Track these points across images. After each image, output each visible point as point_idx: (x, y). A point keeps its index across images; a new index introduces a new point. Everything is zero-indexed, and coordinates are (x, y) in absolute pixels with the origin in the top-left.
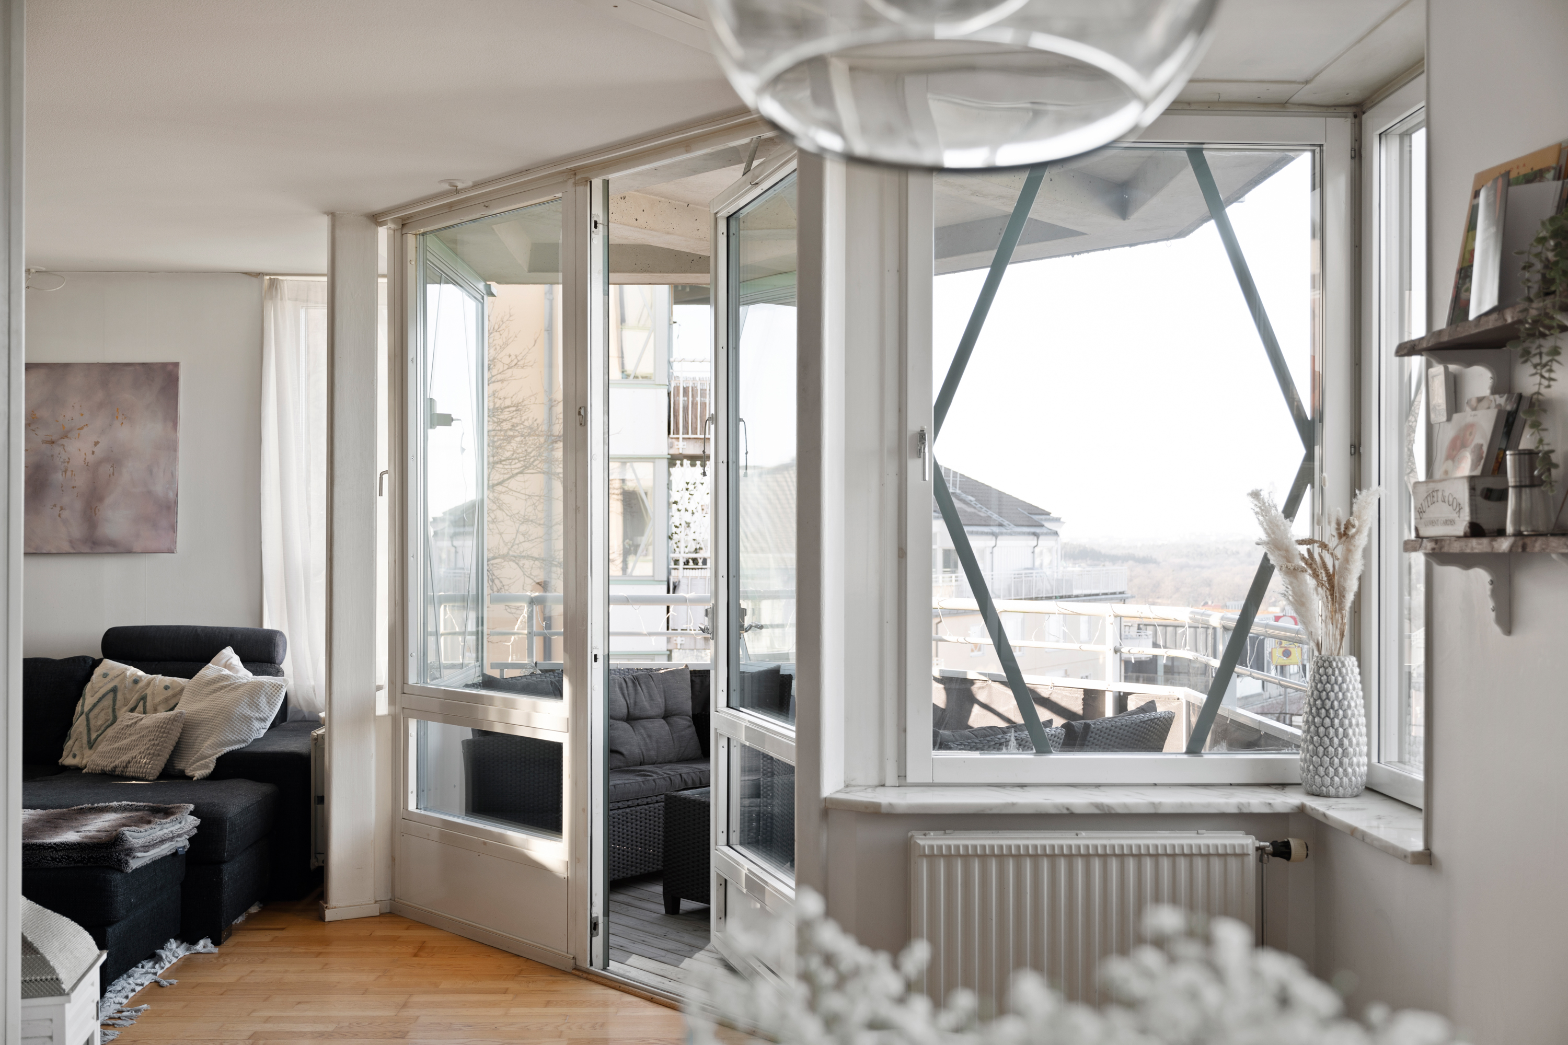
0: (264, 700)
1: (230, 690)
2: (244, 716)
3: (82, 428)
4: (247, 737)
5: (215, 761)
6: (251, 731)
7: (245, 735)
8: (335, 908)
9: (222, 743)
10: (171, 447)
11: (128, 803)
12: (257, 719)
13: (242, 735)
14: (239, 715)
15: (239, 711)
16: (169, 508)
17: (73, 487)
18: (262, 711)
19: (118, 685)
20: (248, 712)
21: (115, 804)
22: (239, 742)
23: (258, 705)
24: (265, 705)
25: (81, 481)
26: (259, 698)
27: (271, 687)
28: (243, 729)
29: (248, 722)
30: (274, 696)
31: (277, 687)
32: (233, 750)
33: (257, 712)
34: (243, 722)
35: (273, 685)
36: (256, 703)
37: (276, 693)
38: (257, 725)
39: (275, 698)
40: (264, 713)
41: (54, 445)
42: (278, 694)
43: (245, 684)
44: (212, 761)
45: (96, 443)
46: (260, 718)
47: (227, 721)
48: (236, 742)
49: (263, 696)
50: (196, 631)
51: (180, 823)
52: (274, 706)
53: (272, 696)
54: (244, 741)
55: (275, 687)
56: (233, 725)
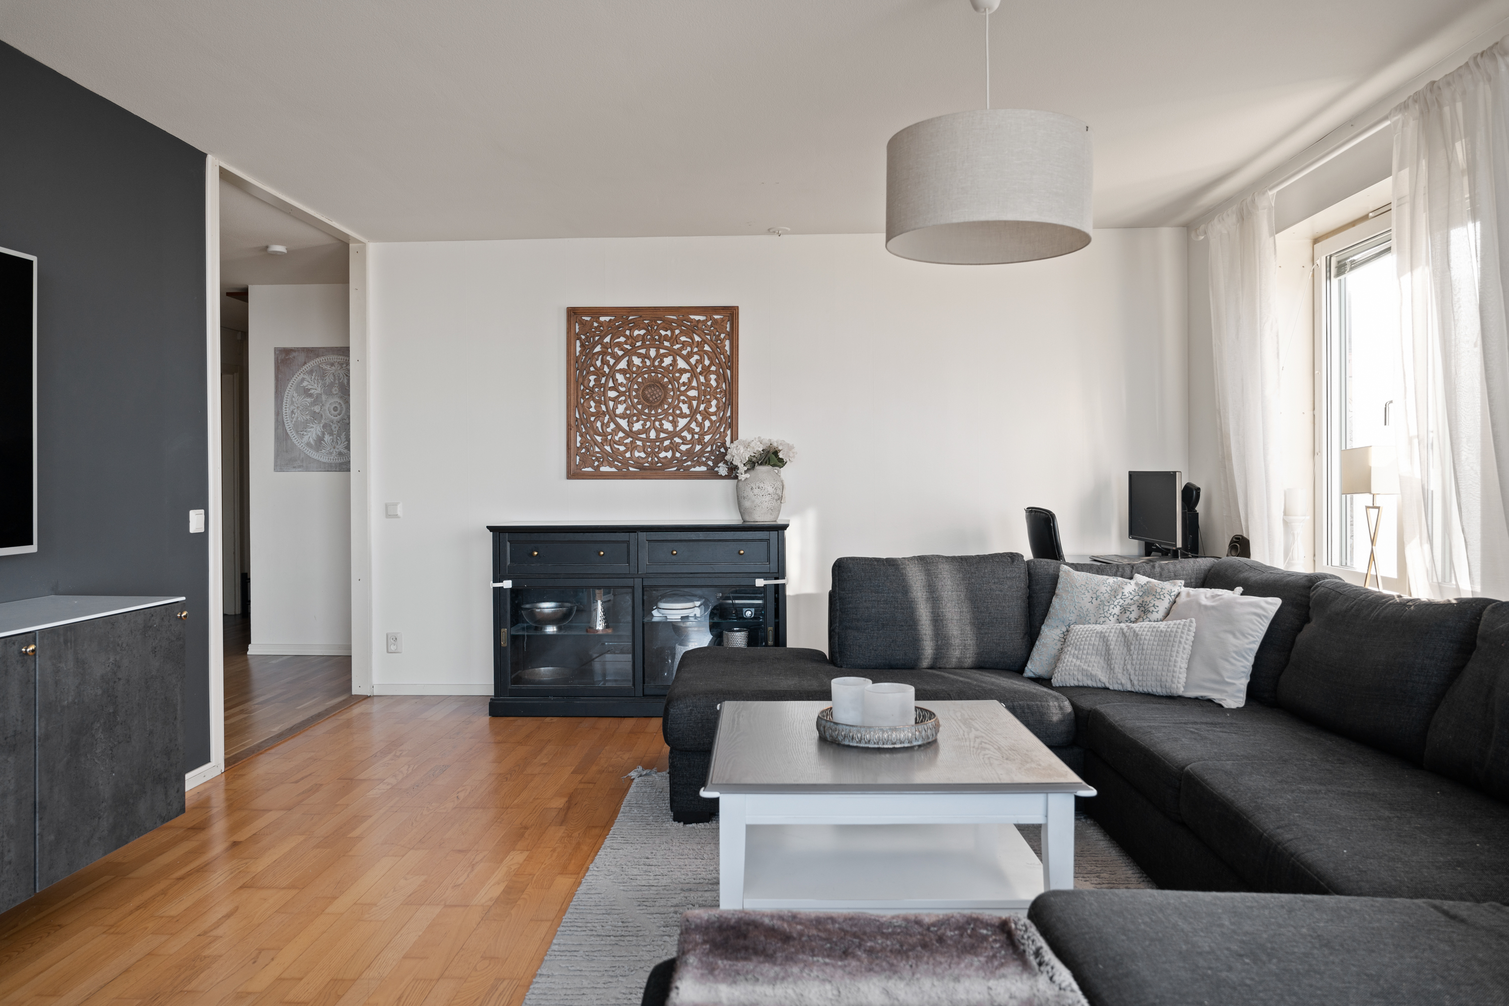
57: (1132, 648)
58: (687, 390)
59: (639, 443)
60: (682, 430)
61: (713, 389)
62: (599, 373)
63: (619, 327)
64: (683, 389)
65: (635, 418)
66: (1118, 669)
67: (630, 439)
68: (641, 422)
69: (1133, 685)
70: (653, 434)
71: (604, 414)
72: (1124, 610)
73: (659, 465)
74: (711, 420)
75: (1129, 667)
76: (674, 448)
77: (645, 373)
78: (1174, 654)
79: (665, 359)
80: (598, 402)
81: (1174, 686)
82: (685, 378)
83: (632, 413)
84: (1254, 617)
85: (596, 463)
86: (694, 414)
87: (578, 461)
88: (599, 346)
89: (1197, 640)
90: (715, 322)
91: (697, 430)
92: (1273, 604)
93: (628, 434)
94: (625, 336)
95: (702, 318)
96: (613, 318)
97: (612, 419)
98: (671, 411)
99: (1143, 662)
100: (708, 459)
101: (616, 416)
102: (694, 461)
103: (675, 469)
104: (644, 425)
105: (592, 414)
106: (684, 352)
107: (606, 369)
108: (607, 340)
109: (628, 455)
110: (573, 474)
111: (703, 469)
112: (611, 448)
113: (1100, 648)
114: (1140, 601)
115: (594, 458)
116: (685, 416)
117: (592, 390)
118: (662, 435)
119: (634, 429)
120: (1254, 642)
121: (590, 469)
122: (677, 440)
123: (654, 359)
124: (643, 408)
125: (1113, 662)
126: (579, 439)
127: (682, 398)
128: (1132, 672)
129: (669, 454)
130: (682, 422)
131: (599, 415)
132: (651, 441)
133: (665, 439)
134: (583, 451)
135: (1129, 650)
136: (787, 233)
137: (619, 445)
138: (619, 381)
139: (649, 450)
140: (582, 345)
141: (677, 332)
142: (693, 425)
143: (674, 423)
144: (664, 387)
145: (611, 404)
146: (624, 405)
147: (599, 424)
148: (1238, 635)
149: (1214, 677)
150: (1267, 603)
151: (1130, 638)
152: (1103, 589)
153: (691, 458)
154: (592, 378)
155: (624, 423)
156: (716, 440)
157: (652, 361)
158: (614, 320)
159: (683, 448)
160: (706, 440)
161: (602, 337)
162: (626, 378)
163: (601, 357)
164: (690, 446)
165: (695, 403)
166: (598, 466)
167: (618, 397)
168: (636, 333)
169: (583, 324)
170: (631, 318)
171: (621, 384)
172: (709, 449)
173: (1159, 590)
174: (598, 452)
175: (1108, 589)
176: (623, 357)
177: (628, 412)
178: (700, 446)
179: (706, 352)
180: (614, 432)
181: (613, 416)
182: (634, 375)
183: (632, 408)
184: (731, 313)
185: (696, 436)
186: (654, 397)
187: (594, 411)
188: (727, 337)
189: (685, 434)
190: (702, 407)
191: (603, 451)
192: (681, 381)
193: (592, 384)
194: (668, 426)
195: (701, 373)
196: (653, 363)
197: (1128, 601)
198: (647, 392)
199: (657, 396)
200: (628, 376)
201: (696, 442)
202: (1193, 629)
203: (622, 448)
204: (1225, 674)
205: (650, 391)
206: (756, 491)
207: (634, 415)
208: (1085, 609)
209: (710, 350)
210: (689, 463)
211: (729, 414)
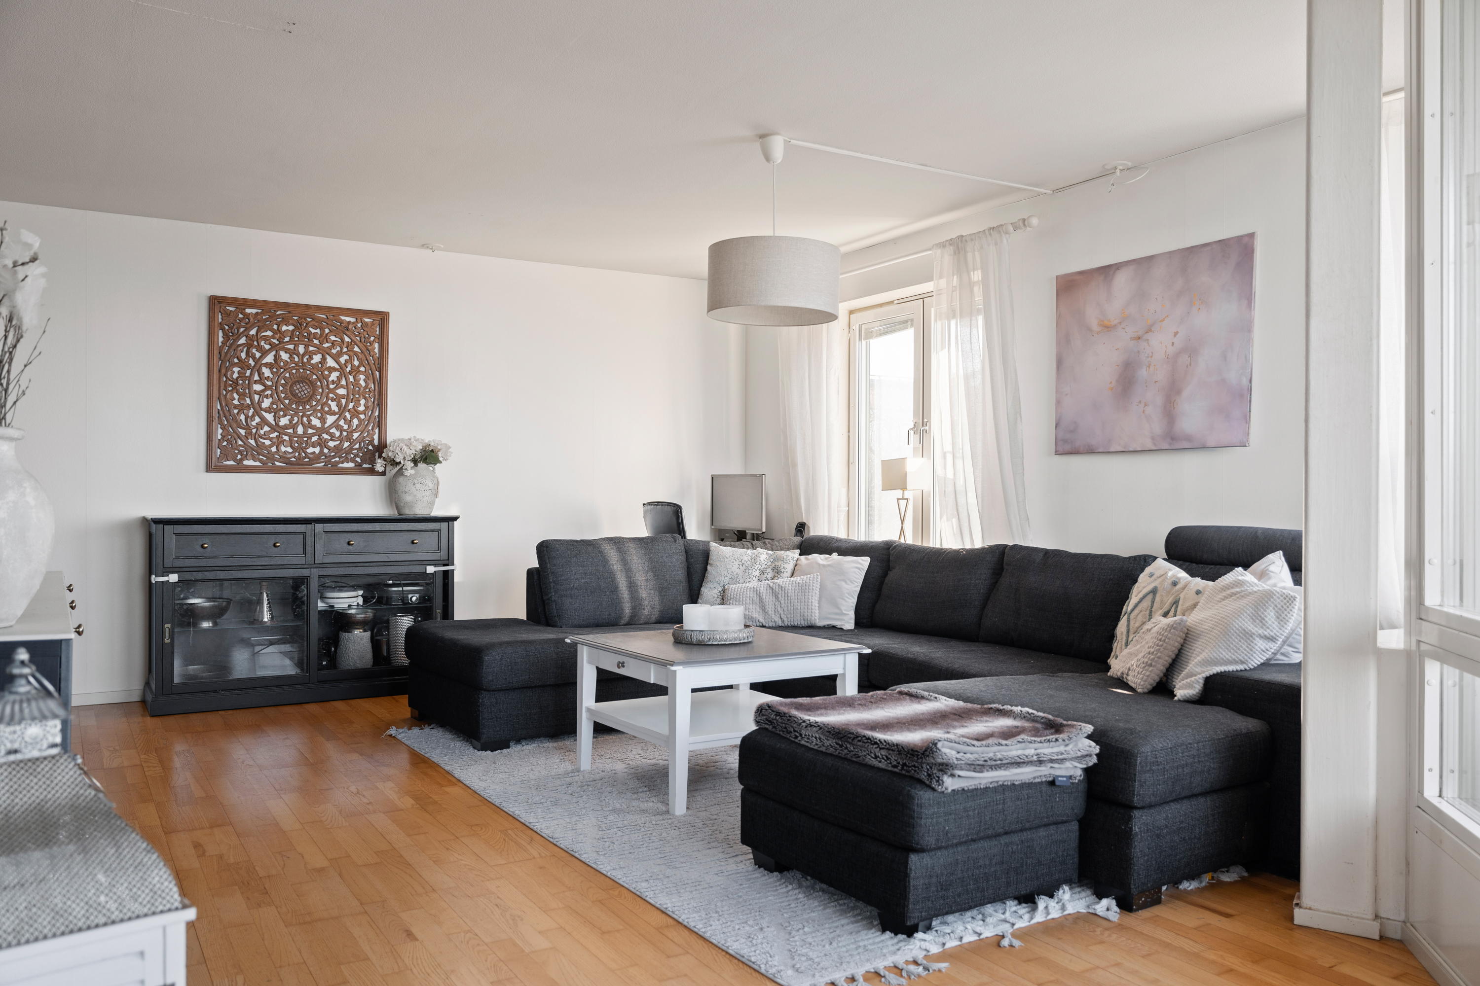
0: (1272, 614)
1: (1238, 598)
2: (1245, 630)
3: (1163, 320)
4: (1246, 657)
5: (1202, 681)
6: (1252, 650)
7: (1243, 655)
8: (1310, 909)
9: (1214, 661)
10: (1245, 328)
11: (1031, 711)
12: (1261, 637)
13: (1240, 655)
14: (1238, 630)
15: (1238, 624)
16: (1244, 395)
17: (1156, 382)
18: (1268, 628)
19: (1159, 587)
20: (1250, 627)
21: (1017, 709)
22: (1235, 662)
23: (1264, 619)
24: (1273, 620)
25: (1161, 375)
26: (1265, 611)
27: (1282, 598)
28: (1241, 646)
29: (1249, 639)
30: (1286, 610)
31: (1290, 599)
32: (1225, 672)
33: (1262, 627)
34: (1243, 638)
35: (1284, 596)
36: (1260, 617)
37: (1288, 607)
38: (1261, 644)
39: (1286, 613)
40: (1272, 631)
41: (1139, 341)
42: (1290, 607)
43: (1256, 592)
44: (1198, 681)
45: (1176, 334)
46: (1265, 636)
47: (1223, 635)
48: (1232, 662)
49: (1271, 608)
50: (1256, 532)
51: (1067, 745)
52: (1286, 624)
53: (1283, 609)
54: (1242, 662)
55: (1287, 599)
56: (1229, 641)
57: (780, 596)
58: (336, 388)
59: (286, 438)
60: (330, 427)
61: (362, 389)
62: (243, 365)
63: (266, 320)
64: (332, 386)
65: (282, 413)
66: (771, 612)
67: (276, 434)
68: (288, 417)
69: (783, 621)
70: (300, 430)
71: (248, 407)
72: (762, 572)
73: (307, 460)
74: (359, 419)
75: (779, 609)
76: (322, 443)
77: (293, 368)
78: (810, 597)
79: (314, 356)
80: (242, 396)
81: (813, 618)
82: (334, 376)
83: (279, 408)
84: (857, 570)
85: (239, 457)
86: (343, 412)
87: (219, 453)
88: (244, 338)
89: (822, 588)
90: (364, 325)
91: (346, 427)
92: (865, 562)
93: (273, 429)
94: (272, 330)
95: (353, 320)
96: (260, 311)
97: (257, 413)
98: (319, 408)
99: (789, 605)
100: (356, 456)
101: (262, 409)
102: (343, 457)
103: (323, 464)
104: (291, 421)
105: (236, 407)
106: (334, 351)
107: (251, 362)
108: (253, 332)
109: (274, 449)
110: (212, 467)
111: (351, 465)
112: (256, 442)
113: (755, 598)
114: (773, 565)
115: (236, 451)
116: (334, 413)
117: (235, 382)
118: (310, 431)
119: (281, 424)
120: (857, 586)
121: (231, 463)
122: (325, 436)
123: (304, 355)
124: (290, 404)
125: (767, 607)
126: (220, 431)
127: (331, 395)
128: (782, 613)
129: (317, 450)
130: (330, 419)
131: (242, 408)
132: (299, 436)
133: (313, 435)
134: (225, 443)
135: (777, 598)
136: (440, 249)
137: (265, 439)
138: (266, 375)
139: (296, 445)
140: (226, 335)
141: (327, 331)
142: (342, 423)
143: (323, 420)
144: (312, 384)
145: (257, 397)
146: (271, 400)
147: (242, 417)
148: (848, 582)
149: (836, 611)
150: (863, 560)
151: (777, 590)
152: (746, 558)
153: (340, 454)
154: (236, 369)
155: (270, 417)
156: (364, 437)
157: (300, 357)
158: (261, 313)
159: (332, 444)
160: (354, 438)
161: (248, 329)
162: (272, 373)
163: (245, 349)
164: (338, 442)
165: (344, 401)
166: (242, 460)
167: (263, 391)
168: (284, 328)
169: (228, 314)
170: (279, 313)
171: (268, 378)
172: (357, 446)
173: (785, 557)
174: (241, 446)
175: (749, 558)
176: (270, 351)
177: (275, 406)
178: (348, 443)
179: (356, 353)
180: (259, 426)
181: (258, 409)
182: (282, 370)
183: (279, 403)
184: (382, 318)
185: (345, 434)
186: (303, 393)
187: (238, 403)
188: (377, 340)
189: (333, 430)
190: (351, 406)
191: (246, 445)
192: (330, 379)
193: (235, 376)
194: (316, 422)
195: (350, 373)
196: (302, 360)
197: (764, 566)
198: (295, 388)
199: (306, 392)
200: (275, 370)
201: (344, 438)
202: (819, 580)
203: (268, 442)
204: (843, 608)
205: (298, 386)
206: (418, 486)
207: (281, 409)
208: (735, 573)
209: (359, 351)
210: (337, 459)
211: (377, 414)
